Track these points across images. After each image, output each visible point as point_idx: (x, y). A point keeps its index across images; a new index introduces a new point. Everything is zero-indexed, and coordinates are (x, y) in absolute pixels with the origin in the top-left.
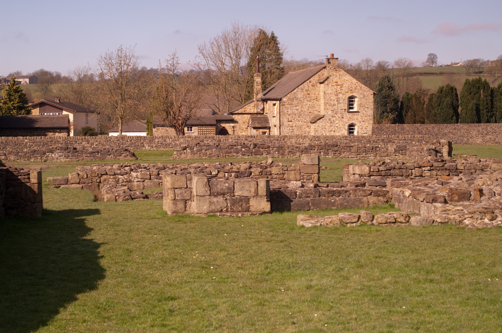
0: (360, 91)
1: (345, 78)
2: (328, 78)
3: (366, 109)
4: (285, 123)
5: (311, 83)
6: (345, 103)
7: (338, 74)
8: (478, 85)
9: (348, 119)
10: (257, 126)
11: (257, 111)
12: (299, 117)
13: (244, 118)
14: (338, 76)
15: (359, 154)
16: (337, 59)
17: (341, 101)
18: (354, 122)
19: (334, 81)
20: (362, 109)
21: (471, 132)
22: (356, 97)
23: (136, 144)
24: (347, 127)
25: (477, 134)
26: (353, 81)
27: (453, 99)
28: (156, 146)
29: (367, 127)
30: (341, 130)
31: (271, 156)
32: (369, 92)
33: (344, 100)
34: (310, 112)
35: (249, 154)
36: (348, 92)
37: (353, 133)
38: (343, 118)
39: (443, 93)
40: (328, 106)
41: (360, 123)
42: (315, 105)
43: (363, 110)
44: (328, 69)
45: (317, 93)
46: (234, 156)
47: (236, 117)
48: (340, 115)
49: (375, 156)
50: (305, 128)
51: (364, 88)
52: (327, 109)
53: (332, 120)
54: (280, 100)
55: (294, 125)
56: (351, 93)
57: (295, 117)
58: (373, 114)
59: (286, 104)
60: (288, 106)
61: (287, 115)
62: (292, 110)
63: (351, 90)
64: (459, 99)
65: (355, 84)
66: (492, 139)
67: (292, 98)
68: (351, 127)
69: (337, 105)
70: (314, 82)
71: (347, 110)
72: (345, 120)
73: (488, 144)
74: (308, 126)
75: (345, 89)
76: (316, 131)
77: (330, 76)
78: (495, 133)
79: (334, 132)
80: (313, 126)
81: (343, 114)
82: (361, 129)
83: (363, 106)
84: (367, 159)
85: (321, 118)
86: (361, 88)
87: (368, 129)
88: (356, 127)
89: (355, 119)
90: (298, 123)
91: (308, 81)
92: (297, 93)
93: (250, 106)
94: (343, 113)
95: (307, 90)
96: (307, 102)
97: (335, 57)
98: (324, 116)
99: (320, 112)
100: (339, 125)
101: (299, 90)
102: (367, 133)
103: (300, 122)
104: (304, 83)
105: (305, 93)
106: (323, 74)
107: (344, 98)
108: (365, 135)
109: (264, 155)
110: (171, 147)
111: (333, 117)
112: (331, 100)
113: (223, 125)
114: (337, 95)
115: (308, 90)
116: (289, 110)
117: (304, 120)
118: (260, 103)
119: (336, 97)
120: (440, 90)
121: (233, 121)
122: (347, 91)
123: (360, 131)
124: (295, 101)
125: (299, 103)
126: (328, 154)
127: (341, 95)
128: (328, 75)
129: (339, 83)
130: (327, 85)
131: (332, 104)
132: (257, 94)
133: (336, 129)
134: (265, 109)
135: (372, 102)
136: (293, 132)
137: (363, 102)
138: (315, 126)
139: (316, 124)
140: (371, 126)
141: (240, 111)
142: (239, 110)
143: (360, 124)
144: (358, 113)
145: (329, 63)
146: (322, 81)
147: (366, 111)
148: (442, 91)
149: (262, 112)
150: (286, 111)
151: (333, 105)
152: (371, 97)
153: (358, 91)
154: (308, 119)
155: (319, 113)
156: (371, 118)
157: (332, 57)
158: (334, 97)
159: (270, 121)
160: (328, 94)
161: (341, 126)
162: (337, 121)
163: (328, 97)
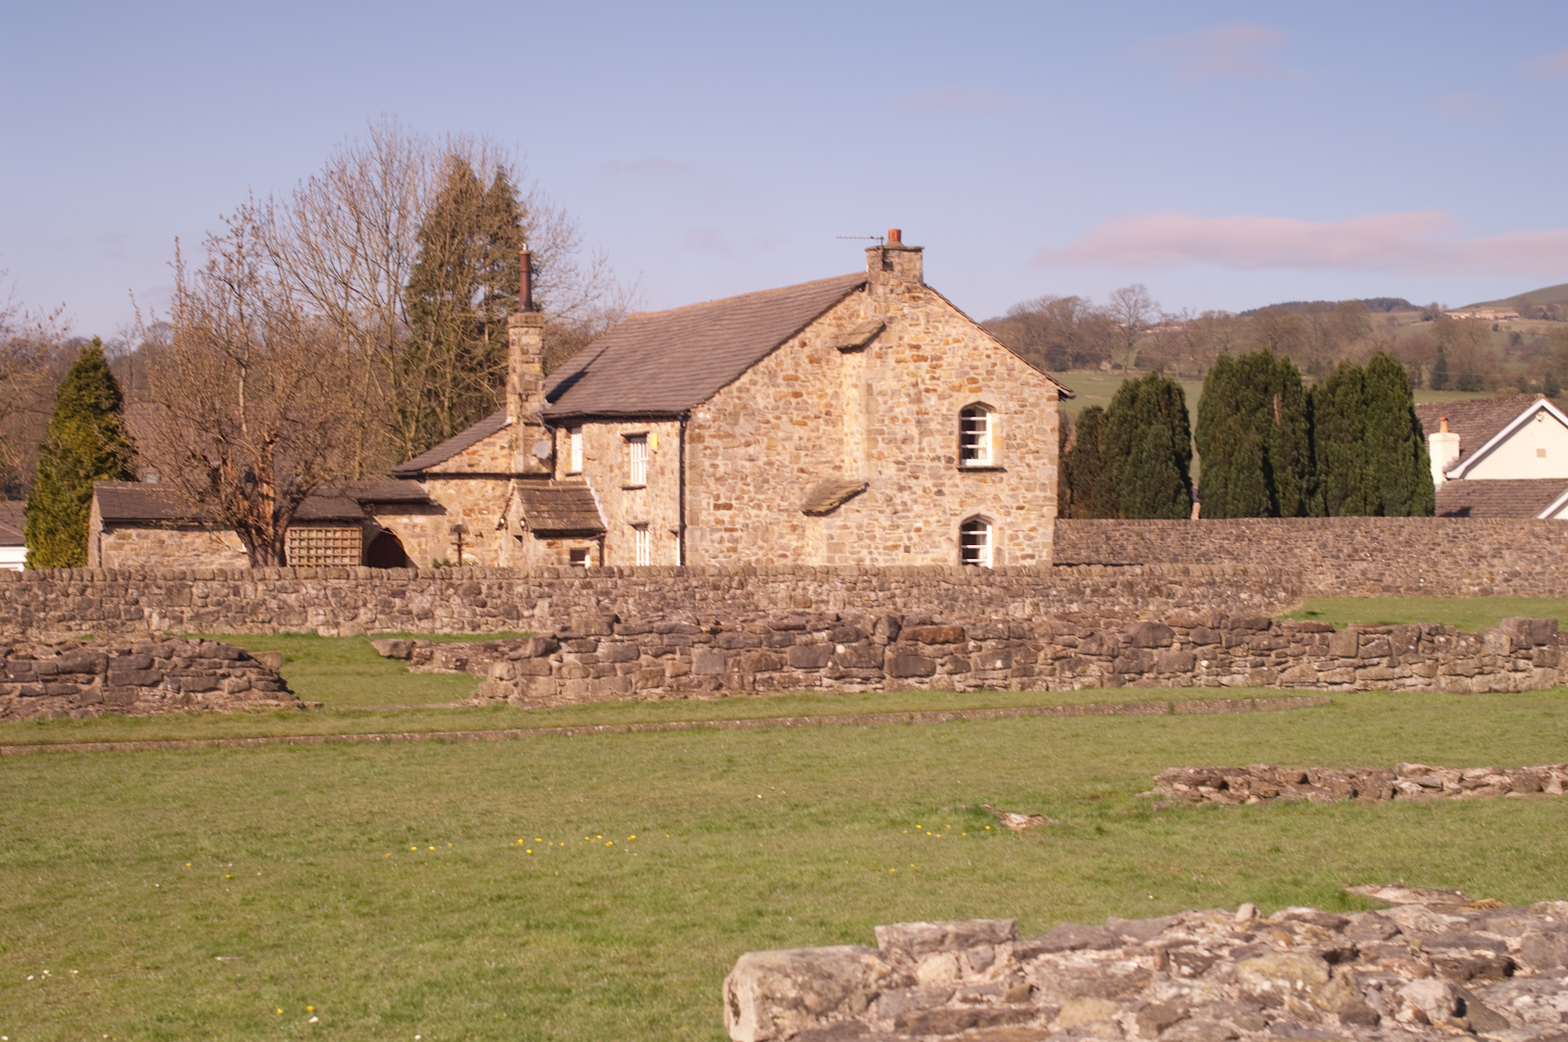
0: (1008, 385)
1: (947, 329)
2: (883, 328)
3: (1029, 458)
4: (704, 516)
5: (807, 350)
6: (951, 433)
7: (920, 313)
8: (1261, 377)
9: (961, 498)
10: (550, 524)
11: (527, 465)
12: (759, 489)
13: (470, 491)
14: (923, 321)
15: (1364, 667)
16: (918, 250)
17: (933, 426)
18: (982, 510)
19: (907, 340)
20: (1014, 456)
21: (1297, 551)
22: (990, 408)
23: (108, 606)
24: (955, 533)
25: (1319, 558)
26: (979, 342)
27: (1173, 430)
28: (197, 617)
29: (1033, 529)
30: (935, 545)
31: (972, 682)
32: (1043, 390)
33: (946, 418)
34: (802, 471)
35: (865, 673)
36: (959, 389)
37: (974, 554)
38: (940, 493)
39: (1138, 404)
40: (881, 444)
41: (1008, 514)
42: (823, 442)
43: (1017, 461)
44: (880, 290)
45: (830, 391)
46: (797, 682)
47: (434, 489)
48: (929, 484)
49: (1430, 674)
50: (781, 536)
51: (1023, 371)
52: (880, 457)
53: (897, 501)
54: (684, 417)
55: (740, 520)
56: (972, 391)
57: (743, 492)
58: (1055, 478)
59: (706, 433)
60: (716, 442)
61: (711, 482)
62: (732, 458)
63: (973, 381)
64: (1192, 430)
65: (988, 356)
66: (1369, 576)
67: (730, 409)
68: (970, 532)
69: (916, 440)
70: (818, 344)
71: (956, 462)
72: (950, 502)
73: (1355, 594)
74: (794, 528)
75: (948, 374)
76: (835, 547)
77: (891, 319)
78: (1381, 551)
79: (907, 550)
80: (818, 528)
81: (940, 478)
82: (1012, 538)
83: (1019, 446)
84: (1399, 686)
85: (857, 493)
86: (1011, 370)
87: (1039, 540)
88: (990, 532)
89: (989, 499)
90: (754, 512)
91: (795, 342)
92: (753, 389)
93: (494, 444)
94: (943, 472)
95: (789, 379)
96: (789, 427)
97: (906, 242)
98: (867, 485)
99: (839, 468)
100: (927, 523)
101: (758, 378)
102: (1032, 557)
103: (765, 511)
104: (777, 347)
105: (783, 389)
106: (854, 315)
107: (946, 410)
108: (1028, 562)
109: (940, 675)
110: (261, 617)
111: (901, 489)
112: (894, 419)
113: (385, 521)
114: (919, 400)
115: (796, 379)
116: (719, 461)
117: (778, 500)
118: (539, 432)
119: (915, 408)
120: (1127, 395)
121: (424, 505)
122: (956, 382)
123: (1008, 548)
124: (742, 421)
125: (757, 429)
126: (1226, 667)
127: (931, 401)
128: (880, 317)
129: (927, 351)
130: (879, 356)
131: (900, 436)
132: (524, 398)
133: (916, 539)
134: (559, 455)
135: (1052, 430)
136: (734, 550)
137: (1019, 427)
138: (829, 527)
139: (836, 520)
140: (1051, 528)
141: (451, 466)
142: (451, 462)
143: (1009, 519)
144: (999, 475)
145: (887, 266)
146: (858, 340)
147: (1028, 465)
148: (1133, 399)
149: (545, 470)
150: (707, 463)
151: (904, 441)
152: (1048, 410)
153: (1000, 384)
154: (797, 499)
155: (837, 474)
156: (1049, 494)
157: (895, 244)
158: (904, 409)
159: (599, 507)
160: (882, 393)
161: (934, 526)
162: (917, 508)
163: (882, 407)
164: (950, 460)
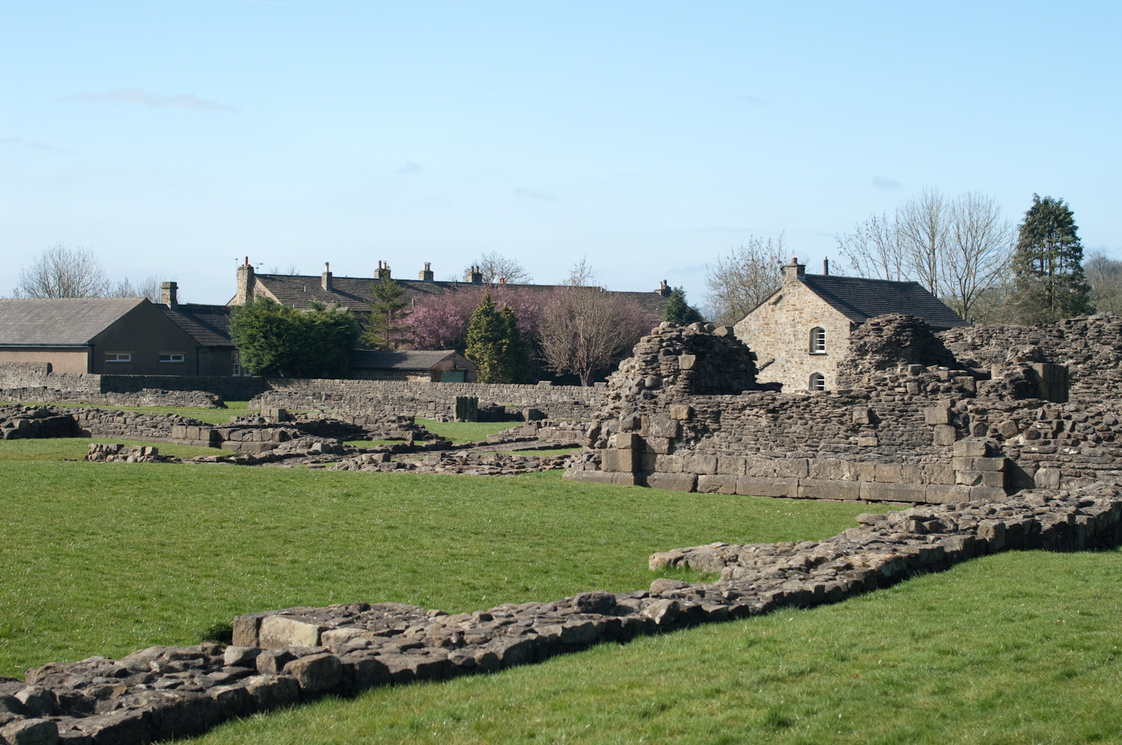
0: (831, 320)
1: (806, 298)
2: (781, 298)
3: (838, 350)
6: (804, 340)
7: (796, 291)
9: (810, 365)
14: (797, 294)
18: (818, 371)
19: (791, 302)
20: (831, 349)
22: (825, 329)
24: (808, 380)
26: (818, 302)
30: (800, 385)
32: (844, 321)
33: (805, 333)
36: (810, 321)
38: (801, 363)
40: (780, 344)
41: (829, 373)
43: (832, 351)
48: (798, 360)
51: (836, 314)
52: (780, 349)
53: (786, 366)
56: (816, 322)
63: (816, 318)
65: (822, 308)
68: (820, 380)
69: (793, 342)
71: (809, 351)
72: (806, 367)
75: (806, 316)
77: (784, 294)
79: (789, 386)
81: (802, 357)
82: (831, 382)
83: (833, 345)
85: (770, 363)
86: (831, 313)
88: (825, 380)
89: (820, 366)
94: (803, 355)
95: (764, 318)
97: (798, 263)
98: (774, 360)
100: (797, 375)
101: (752, 318)
104: (759, 306)
105: (762, 322)
107: (804, 330)
111: (787, 362)
112: (785, 334)
114: (795, 327)
115: (767, 318)
119: (793, 329)
122: (810, 319)
125: (751, 338)
127: (800, 326)
129: (798, 307)
130: (780, 309)
131: (788, 340)
133: (792, 382)
135: (847, 338)
137: (833, 337)
139: (763, 374)
143: (828, 375)
144: (825, 357)
147: (837, 353)
151: (789, 343)
152: (846, 330)
153: (827, 320)
158: (789, 330)
160: (781, 324)
161: (800, 377)
162: (793, 370)
163: (781, 330)
164: (806, 350)
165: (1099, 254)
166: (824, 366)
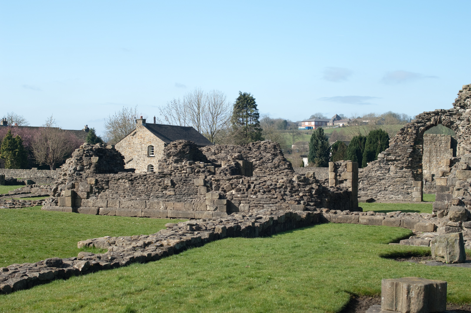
0: (156, 142)
1: (146, 133)
2: (136, 133)
3: (159, 155)
6: (145, 150)
9: (148, 161)
14: (142, 131)
18: (151, 164)
19: (140, 135)
22: (154, 146)
24: (147, 167)
26: (151, 135)
30: (144, 169)
32: (162, 143)
33: (146, 148)
38: (144, 160)
40: (135, 152)
41: (155, 164)
43: (157, 155)
48: (143, 159)
51: (158, 140)
52: (135, 154)
53: (137, 162)
63: (150, 142)
65: (153, 137)
67: (119, 146)
68: (152, 167)
69: (141, 152)
72: (146, 162)
75: (146, 141)
77: (137, 131)
79: (139, 170)
82: (156, 168)
83: (157, 153)
85: (131, 160)
88: (154, 167)
94: (145, 157)
96: (128, 149)
101: (123, 141)
104: (126, 136)
105: (127, 143)
107: (145, 146)
111: (138, 160)
112: (137, 148)
114: (141, 145)
115: (130, 141)
119: (141, 146)
122: (148, 142)
123: (155, 170)
124: (120, 148)
125: (123, 150)
127: (143, 145)
129: (143, 137)
130: (135, 137)
131: (138, 151)
133: (140, 168)
137: (157, 149)
139: (128, 165)
144: (154, 158)
152: (163, 146)
158: (139, 146)
160: (135, 144)
161: (143, 166)
162: (141, 163)
163: (136, 146)
164: (146, 155)
165: (266, 116)
166: (153, 161)
